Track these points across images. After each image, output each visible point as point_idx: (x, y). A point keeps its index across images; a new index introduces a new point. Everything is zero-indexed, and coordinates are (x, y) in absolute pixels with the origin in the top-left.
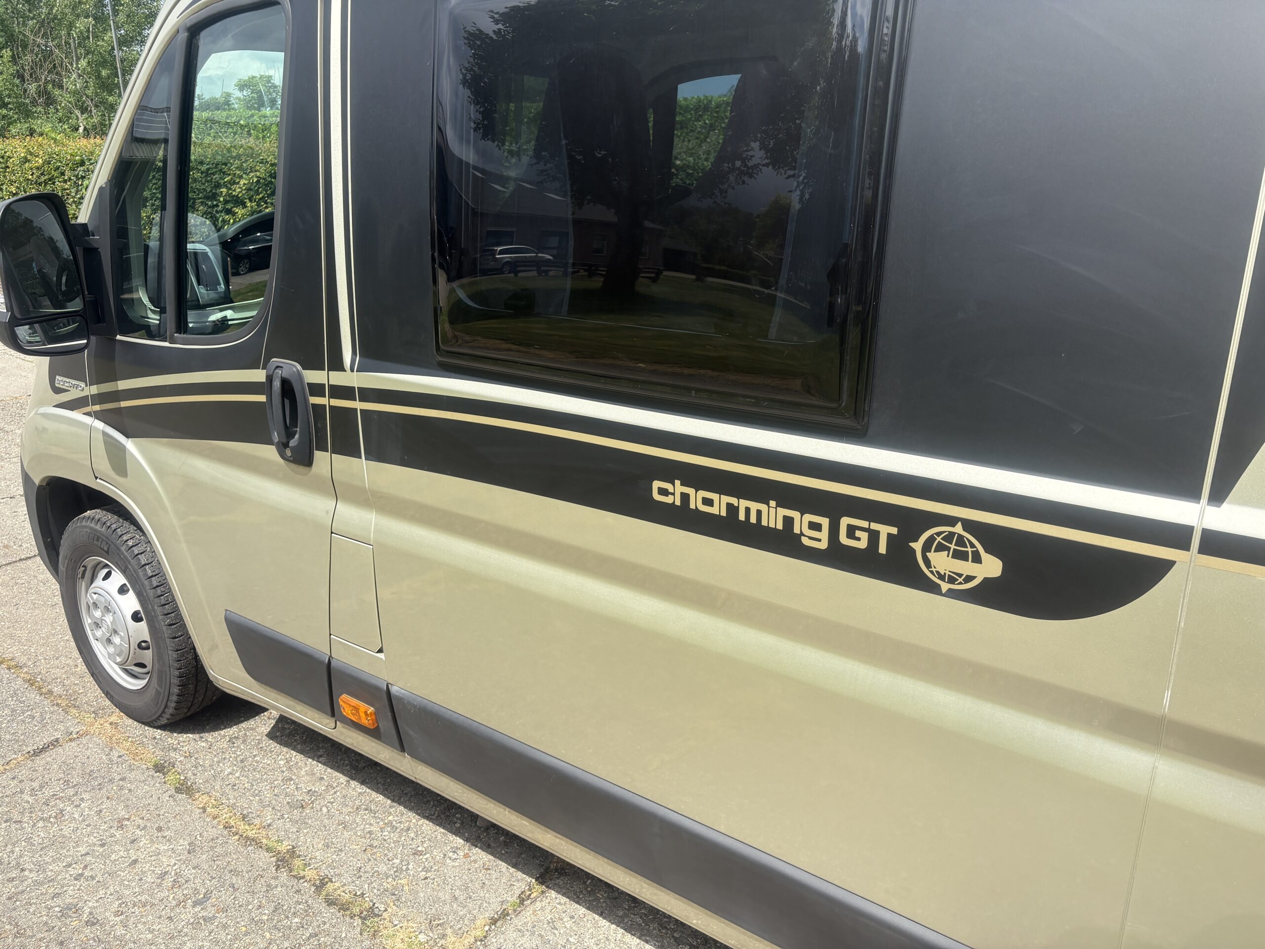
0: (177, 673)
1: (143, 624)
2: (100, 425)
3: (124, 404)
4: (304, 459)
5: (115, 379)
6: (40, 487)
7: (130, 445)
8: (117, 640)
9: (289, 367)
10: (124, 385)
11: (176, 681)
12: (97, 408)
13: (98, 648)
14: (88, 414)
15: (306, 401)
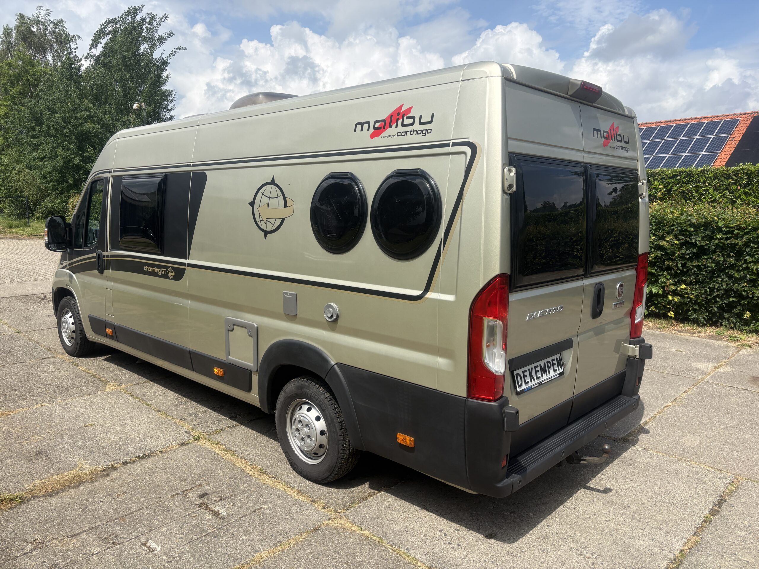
0: (80, 337)
1: (74, 326)
2: (69, 271)
3: (74, 265)
4: (101, 272)
5: (72, 259)
6: (55, 291)
7: (74, 275)
8: (67, 331)
9: (100, 251)
10: (74, 260)
11: (79, 340)
12: (69, 267)
13: (64, 334)
14: (67, 269)
15: (102, 259)
